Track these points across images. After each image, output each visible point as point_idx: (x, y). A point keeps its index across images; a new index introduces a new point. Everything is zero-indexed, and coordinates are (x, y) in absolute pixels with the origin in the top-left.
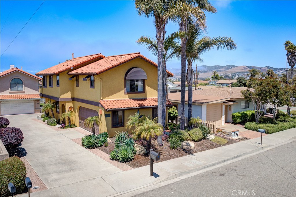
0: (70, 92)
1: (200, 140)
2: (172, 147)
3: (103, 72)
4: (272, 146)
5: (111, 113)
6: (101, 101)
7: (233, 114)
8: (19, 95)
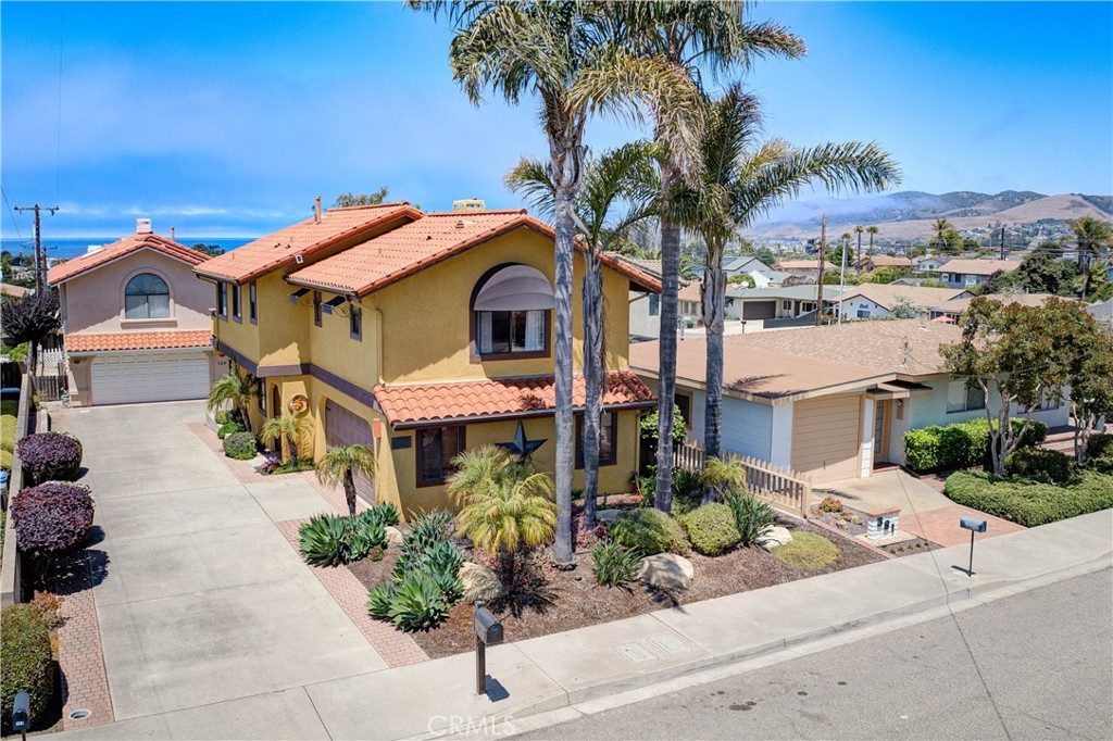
0: (294, 346)
1: (726, 550)
2: (603, 577)
3: (382, 287)
4: (1016, 582)
5: (412, 433)
6: (377, 388)
7: (909, 435)
8: (155, 334)
